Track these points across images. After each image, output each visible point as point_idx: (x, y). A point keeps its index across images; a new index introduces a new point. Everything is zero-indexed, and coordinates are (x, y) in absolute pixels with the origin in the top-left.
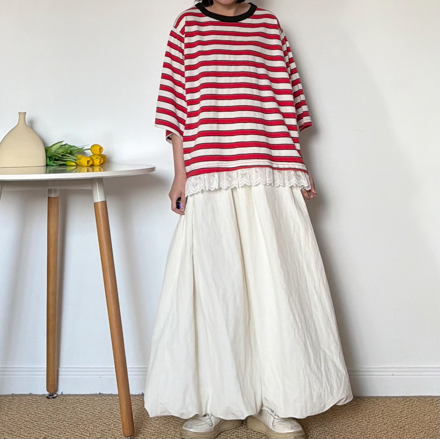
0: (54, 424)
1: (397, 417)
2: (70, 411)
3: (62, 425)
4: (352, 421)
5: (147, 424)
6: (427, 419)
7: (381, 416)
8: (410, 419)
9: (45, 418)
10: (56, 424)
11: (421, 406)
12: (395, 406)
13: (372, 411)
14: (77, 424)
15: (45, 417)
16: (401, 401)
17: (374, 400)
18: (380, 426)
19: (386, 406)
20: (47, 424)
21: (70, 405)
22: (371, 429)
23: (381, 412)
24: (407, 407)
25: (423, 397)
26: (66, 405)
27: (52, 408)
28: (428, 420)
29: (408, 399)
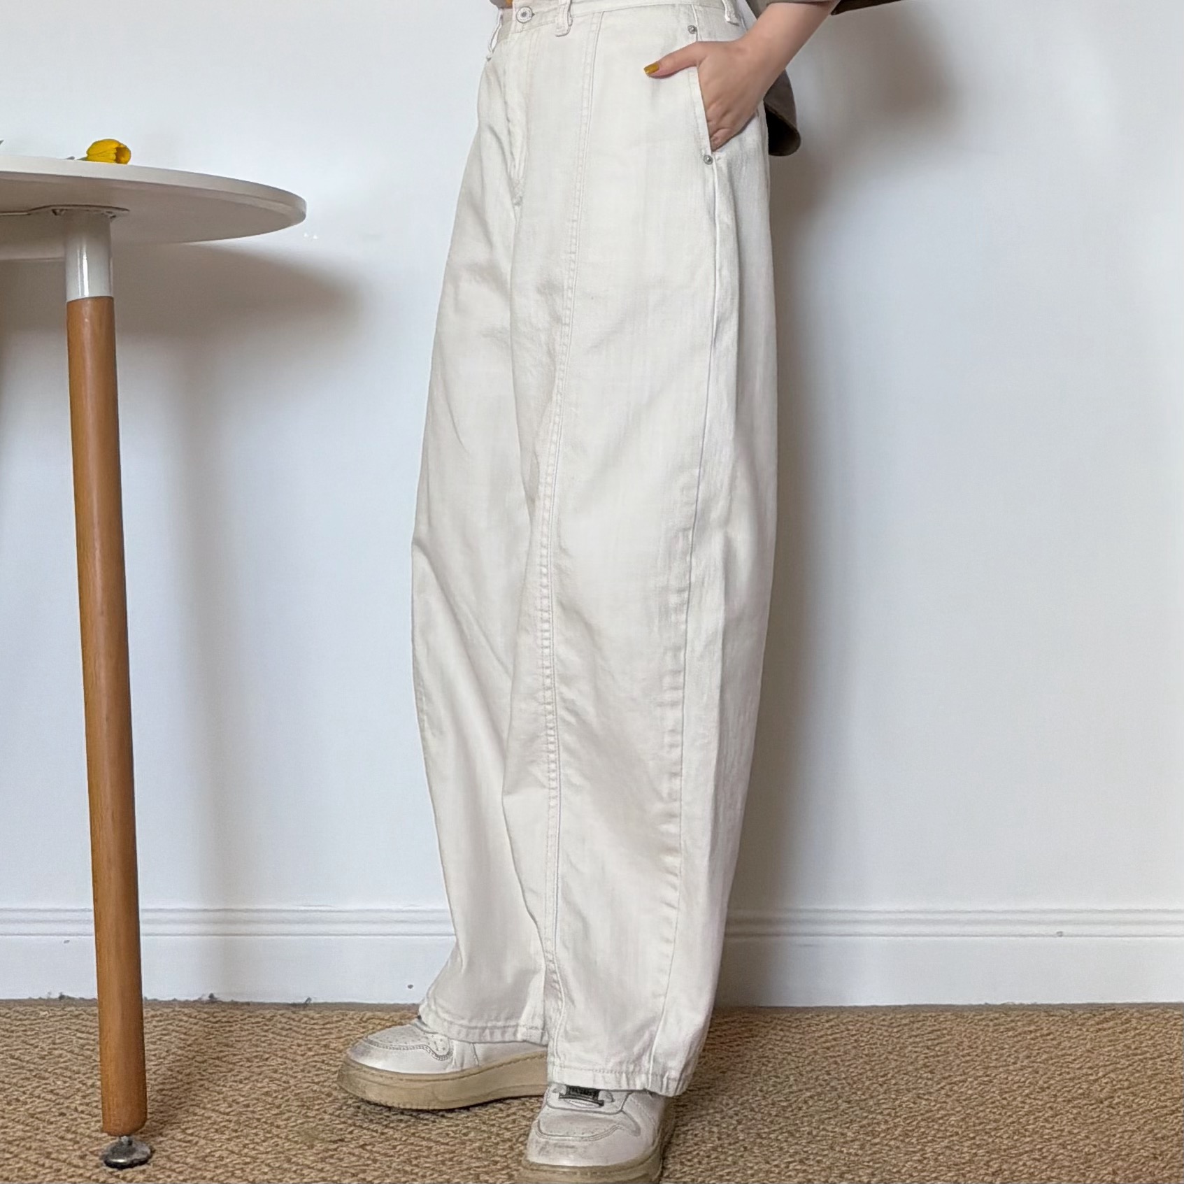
1: (1080, 1068)
4: (930, 1079)
7: (1025, 1063)
11: (1153, 1034)
12: (1067, 1033)
13: (993, 1050)
16: (1084, 1019)
17: (997, 1015)
18: (1027, 1095)
19: (1038, 1033)
22: (997, 1103)
24: (1105, 1036)
25: (1156, 1006)
29: (1107, 1013)
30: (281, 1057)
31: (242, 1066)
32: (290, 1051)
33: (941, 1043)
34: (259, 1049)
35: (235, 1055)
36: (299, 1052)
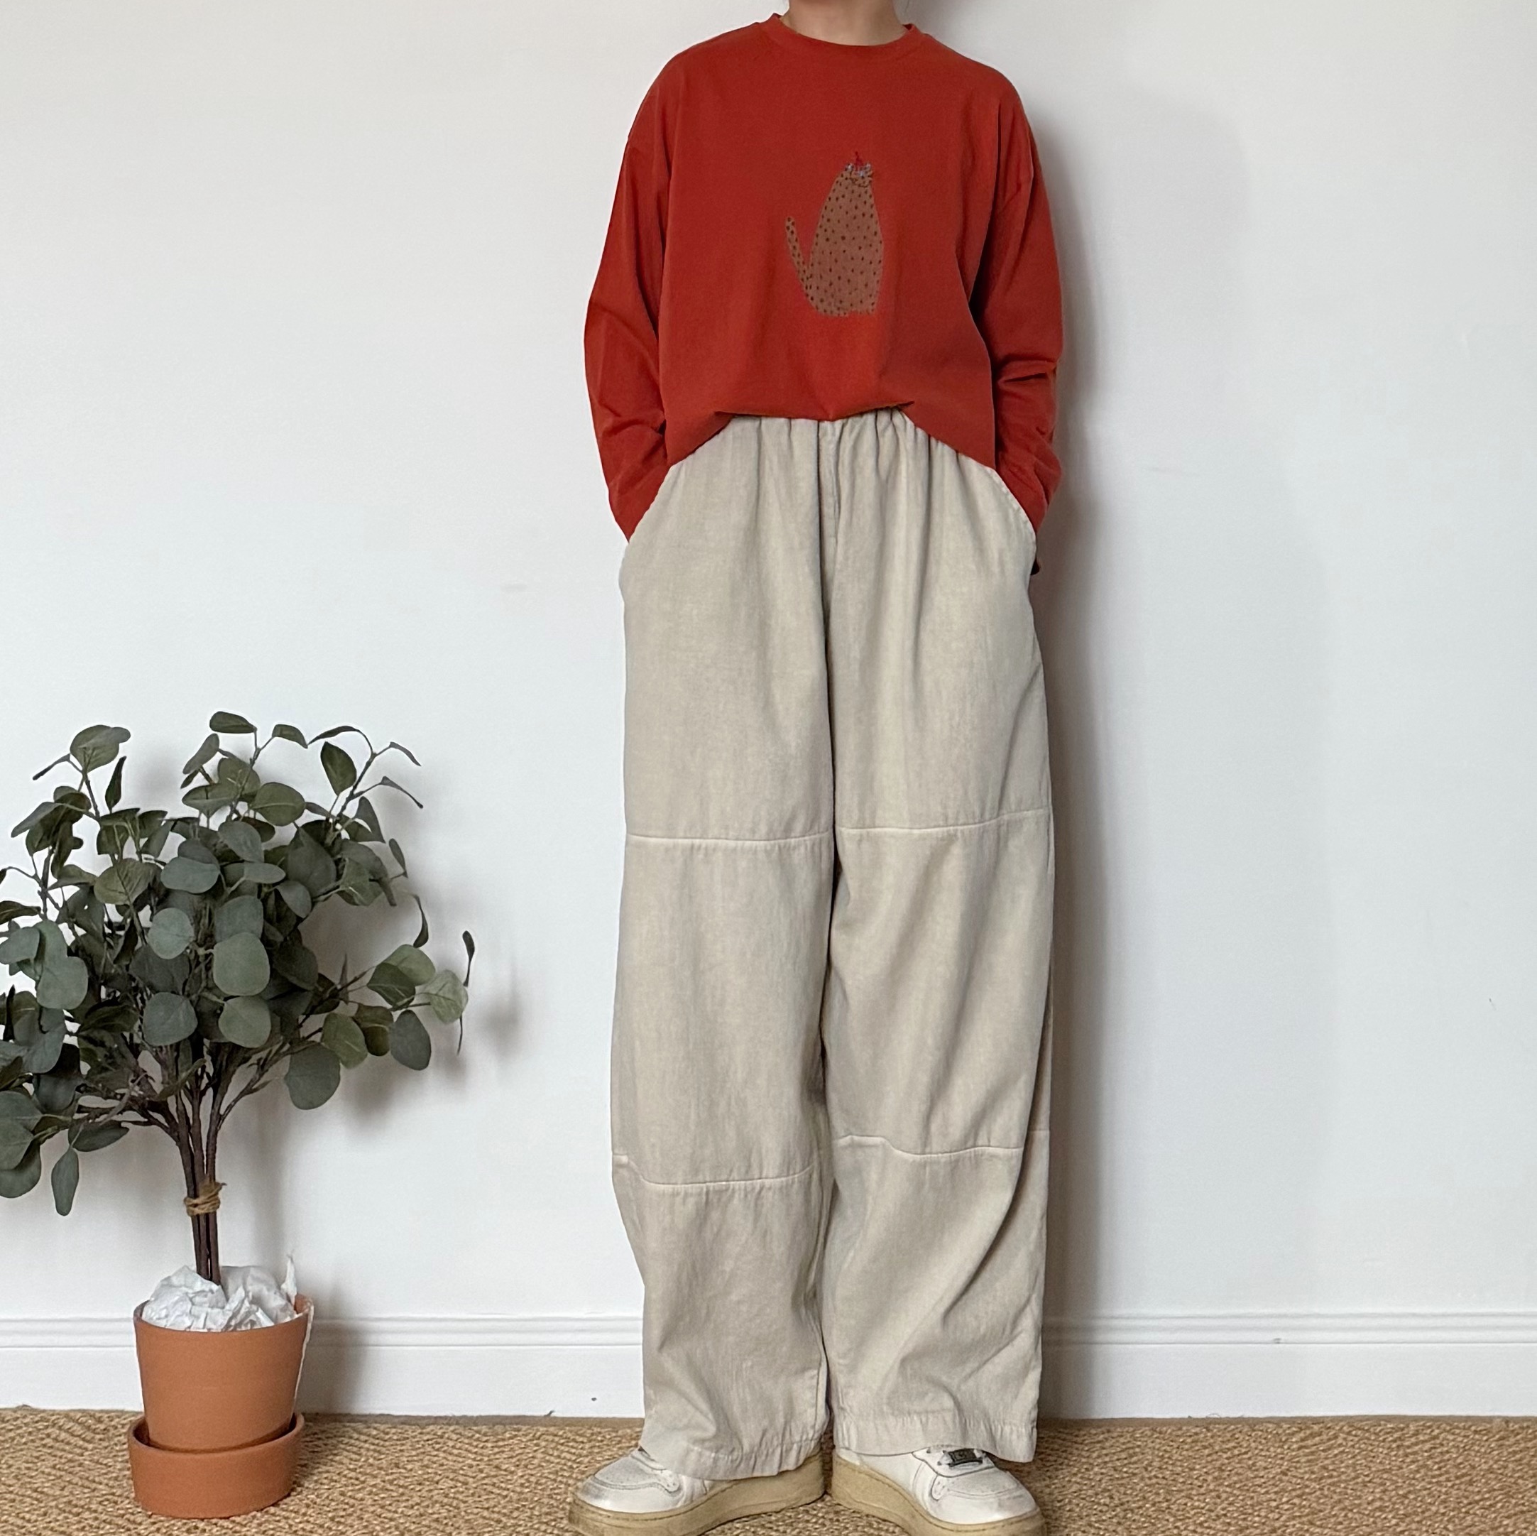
0: (48, 1520)
1: (1266, 1492)
2: (114, 1475)
3: (79, 1522)
5: (382, 1519)
6: (1370, 1498)
7: (1211, 1486)
8: (1312, 1498)
9: (21, 1498)
10: (58, 1521)
11: (1357, 1451)
13: (1183, 1471)
14: (129, 1520)
15: (23, 1496)
16: (1288, 1434)
17: (1198, 1430)
19: (1236, 1452)
20: (23, 1518)
21: (118, 1451)
23: (1216, 1474)
24: (1304, 1455)
25: (1367, 1418)
26: (103, 1451)
27: (51, 1462)
28: (1373, 1501)
30: (452, 1480)
31: (412, 1489)
32: (461, 1472)
33: (1130, 1463)
34: (430, 1471)
35: (406, 1477)
36: (470, 1474)
